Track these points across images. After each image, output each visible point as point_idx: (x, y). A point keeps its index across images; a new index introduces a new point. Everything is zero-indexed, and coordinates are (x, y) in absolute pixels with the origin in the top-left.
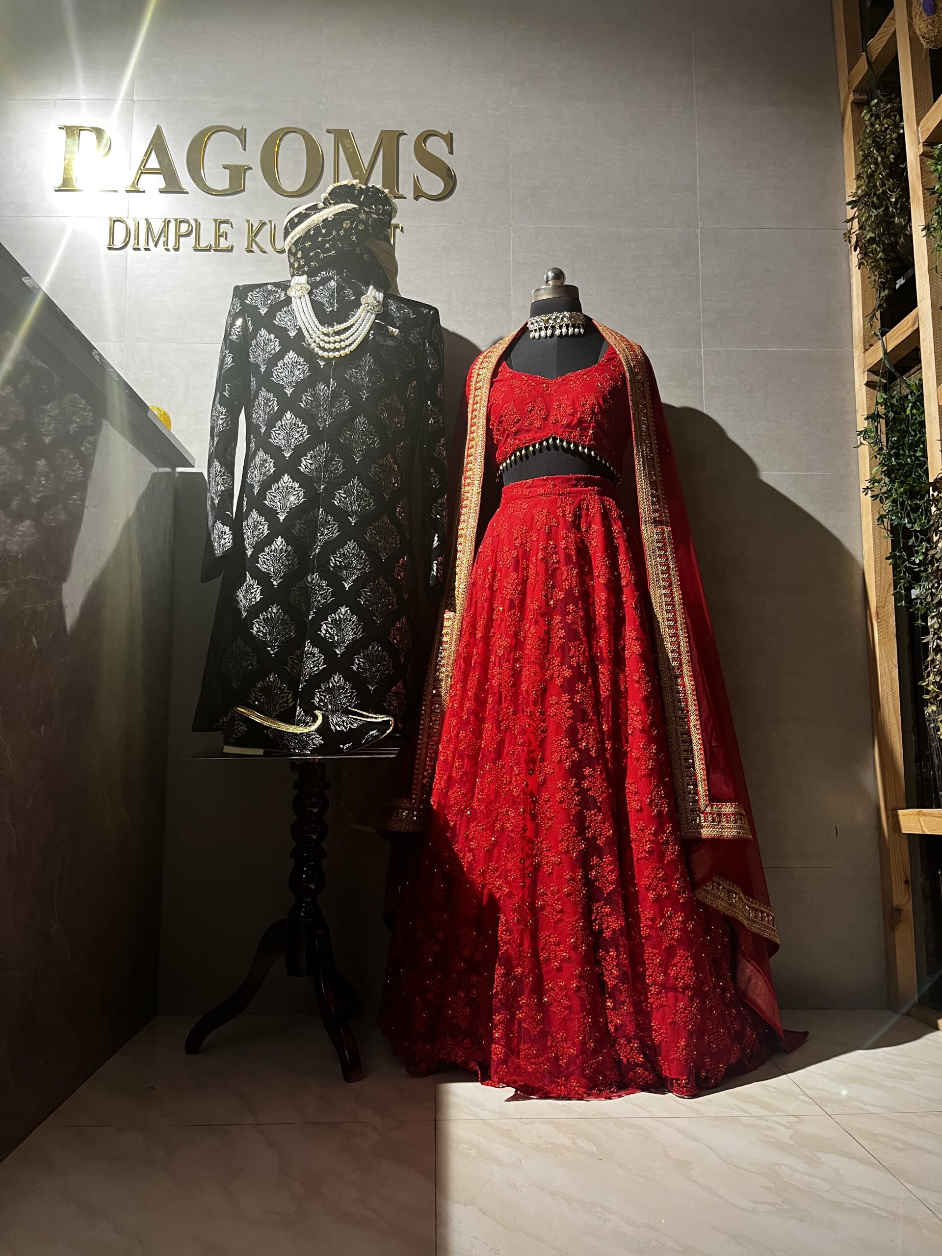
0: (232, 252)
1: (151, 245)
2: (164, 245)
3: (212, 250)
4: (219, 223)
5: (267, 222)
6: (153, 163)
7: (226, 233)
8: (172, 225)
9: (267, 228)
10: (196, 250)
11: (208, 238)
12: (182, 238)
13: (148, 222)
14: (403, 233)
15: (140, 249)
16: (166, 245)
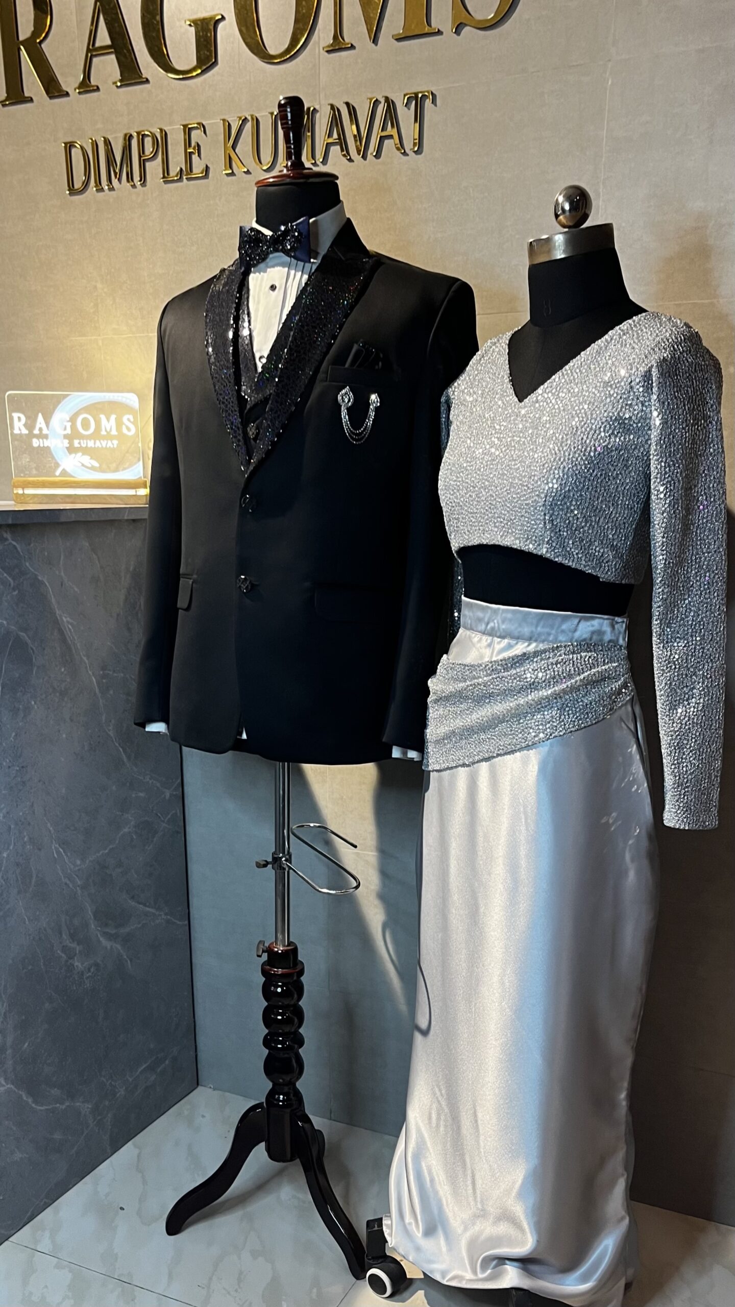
0: (208, 178)
1: (115, 181)
2: (128, 181)
3: (185, 180)
4: (188, 130)
5: (249, 118)
6: (104, 37)
7: (198, 146)
8: (134, 143)
9: (249, 126)
10: (166, 182)
11: (177, 161)
12: (147, 164)
13: (107, 143)
14: (436, 105)
15: (102, 188)
16: (130, 177)
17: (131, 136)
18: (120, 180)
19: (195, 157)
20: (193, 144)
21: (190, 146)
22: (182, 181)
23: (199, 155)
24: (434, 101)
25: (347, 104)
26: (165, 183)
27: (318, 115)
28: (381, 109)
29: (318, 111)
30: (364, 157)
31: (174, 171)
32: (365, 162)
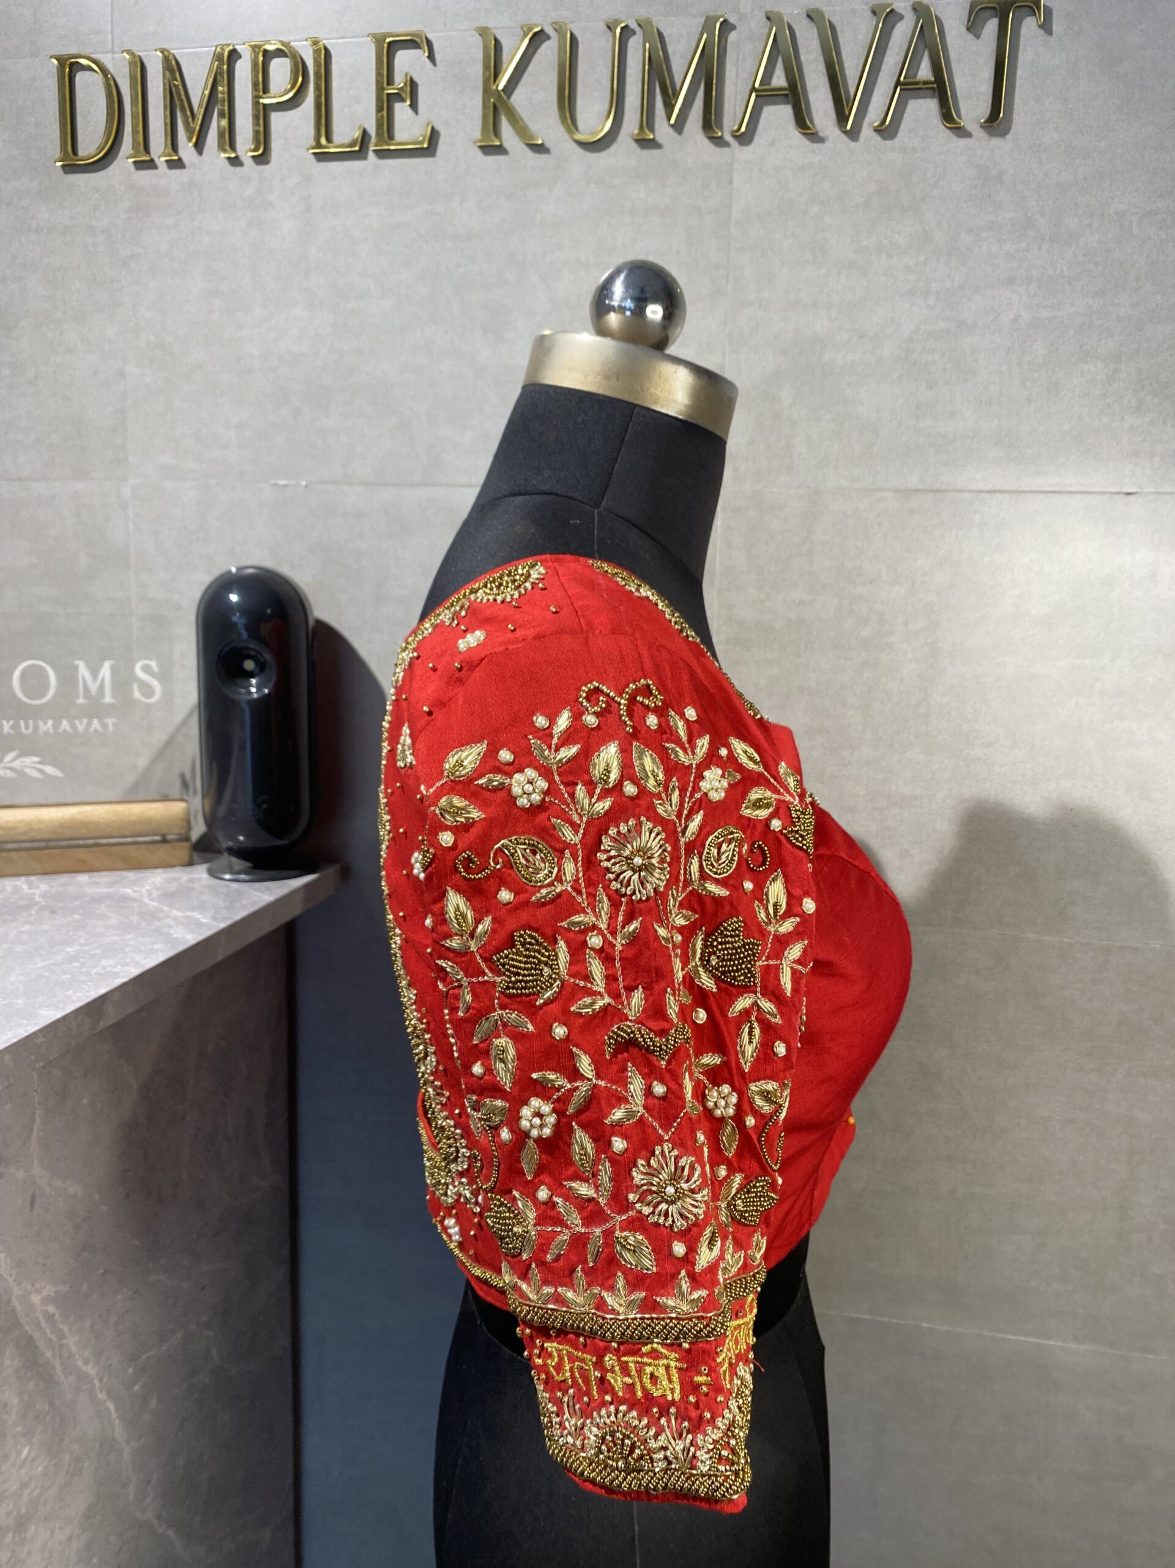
0: (434, 155)
1: (186, 149)
2: (221, 148)
4: (389, 49)
5: (549, 30)
7: (413, 85)
8: (243, 71)
9: (548, 52)
10: (321, 157)
11: (354, 113)
12: (275, 117)
13: (171, 62)
14: (1049, 32)
15: (152, 160)
16: (227, 142)
17: (234, 55)
18: (199, 146)
21: (390, 82)
22: (365, 158)
23: (414, 106)
24: (1046, 27)
25: (816, 18)
26: (319, 160)
27: (733, 36)
28: (902, 33)
29: (733, 27)
30: (853, 135)
31: (344, 132)
32: (853, 144)
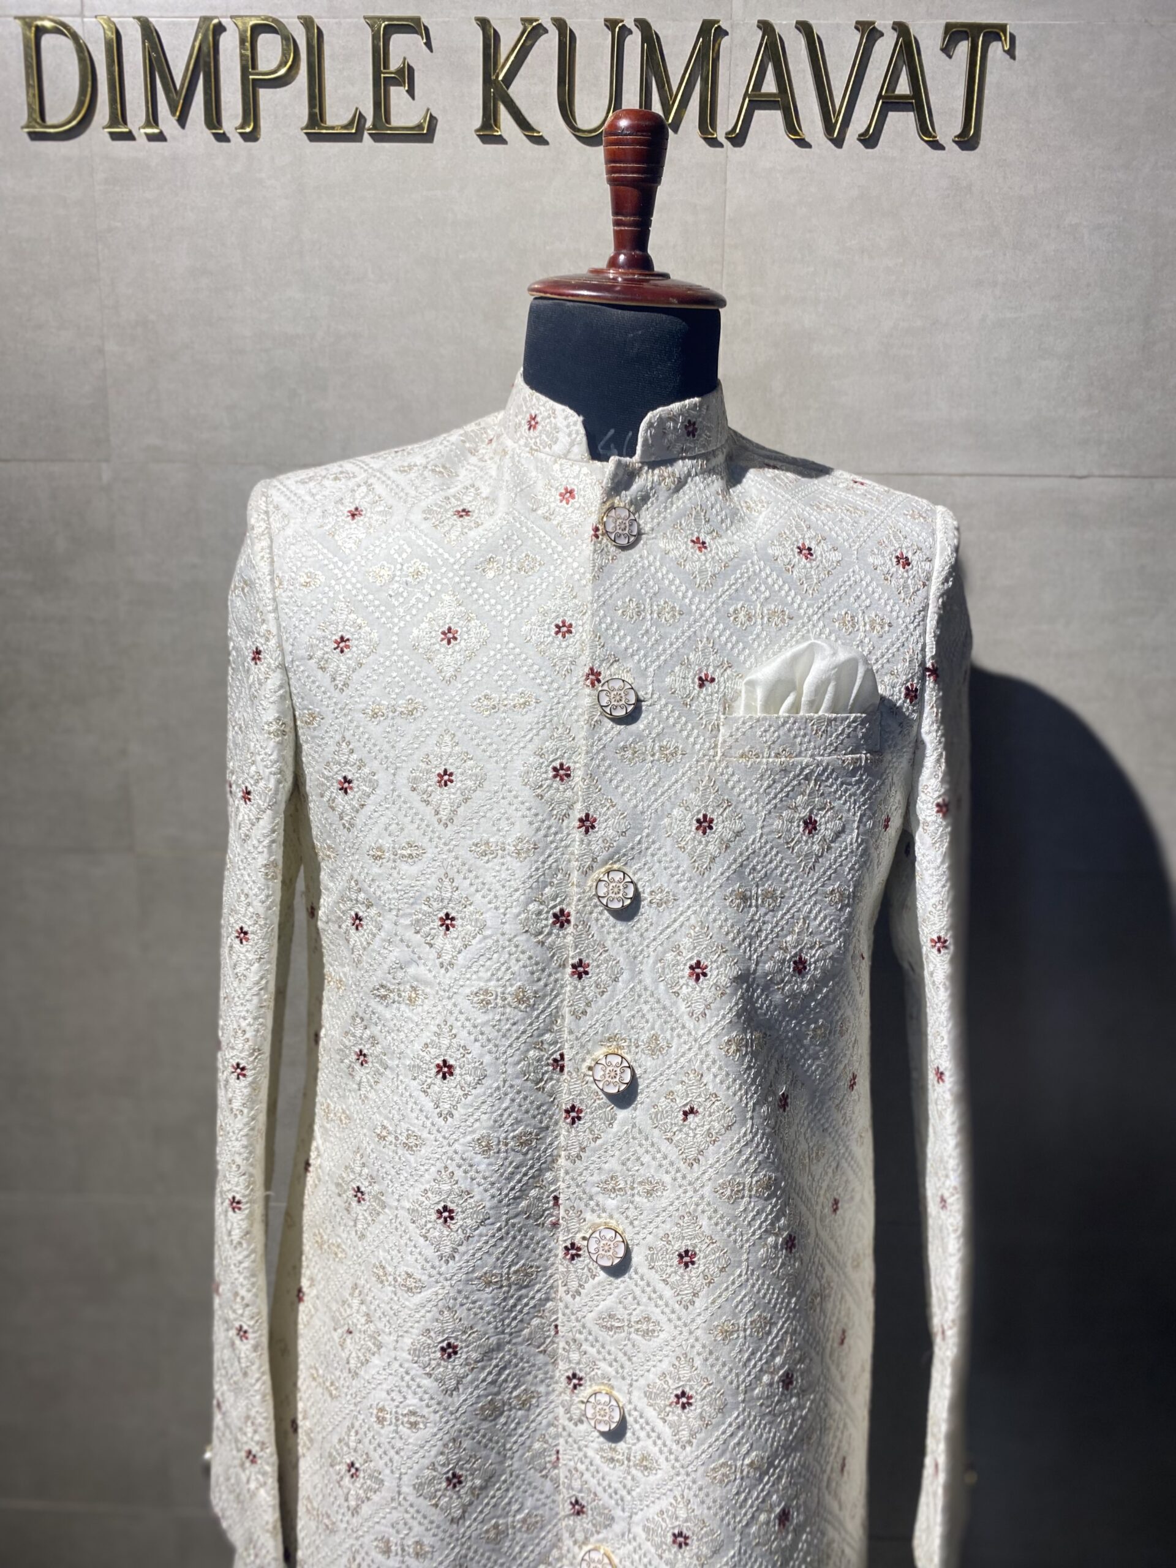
0: (431, 141)
1: (167, 119)
4: (384, 31)
5: (550, 25)
7: (409, 69)
8: (229, 47)
9: (546, 46)
10: (315, 138)
11: (349, 95)
12: (264, 94)
13: (149, 33)
14: (1013, 57)
15: (130, 132)
16: (213, 119)
17: (219, 29)
18: (182, 121)
19: (398, 94)
20: (395, 64)
21: (386, 66)
22: (360, 140)
23: (411, 92)
24: (1011, 53)
25: (805, 28)
26: (311, 140)
27: (725, 42)
28: (884, 49)
29: (726, 33)
30: (838, 142)
31: (337, 116)
32: (839, 151)
